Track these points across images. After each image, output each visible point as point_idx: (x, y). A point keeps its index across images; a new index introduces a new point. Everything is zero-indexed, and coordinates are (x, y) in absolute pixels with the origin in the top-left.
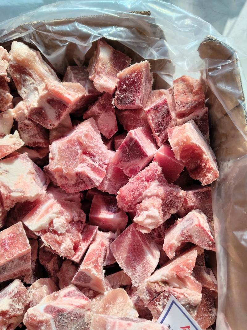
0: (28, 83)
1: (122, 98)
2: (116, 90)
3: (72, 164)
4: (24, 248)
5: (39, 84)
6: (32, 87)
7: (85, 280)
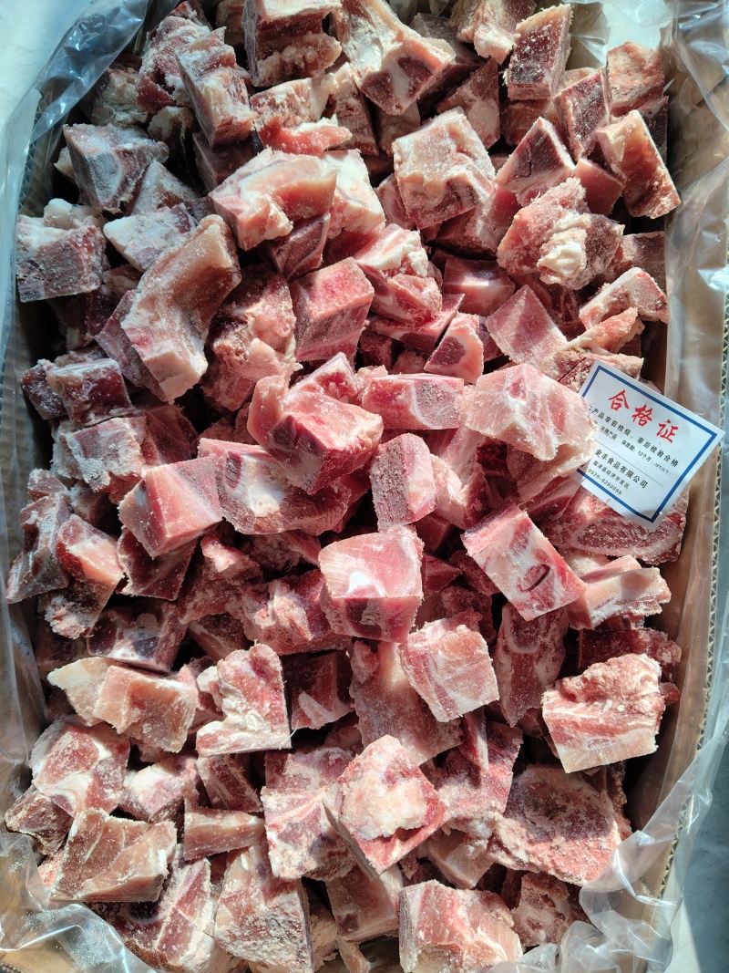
0: (361, 30)
1: (521, 70)
2: (511, 53)
3: (440, 167)
4: (363, 291)
5: (383, 34)
6: (368, 38)
7: (452, 357)
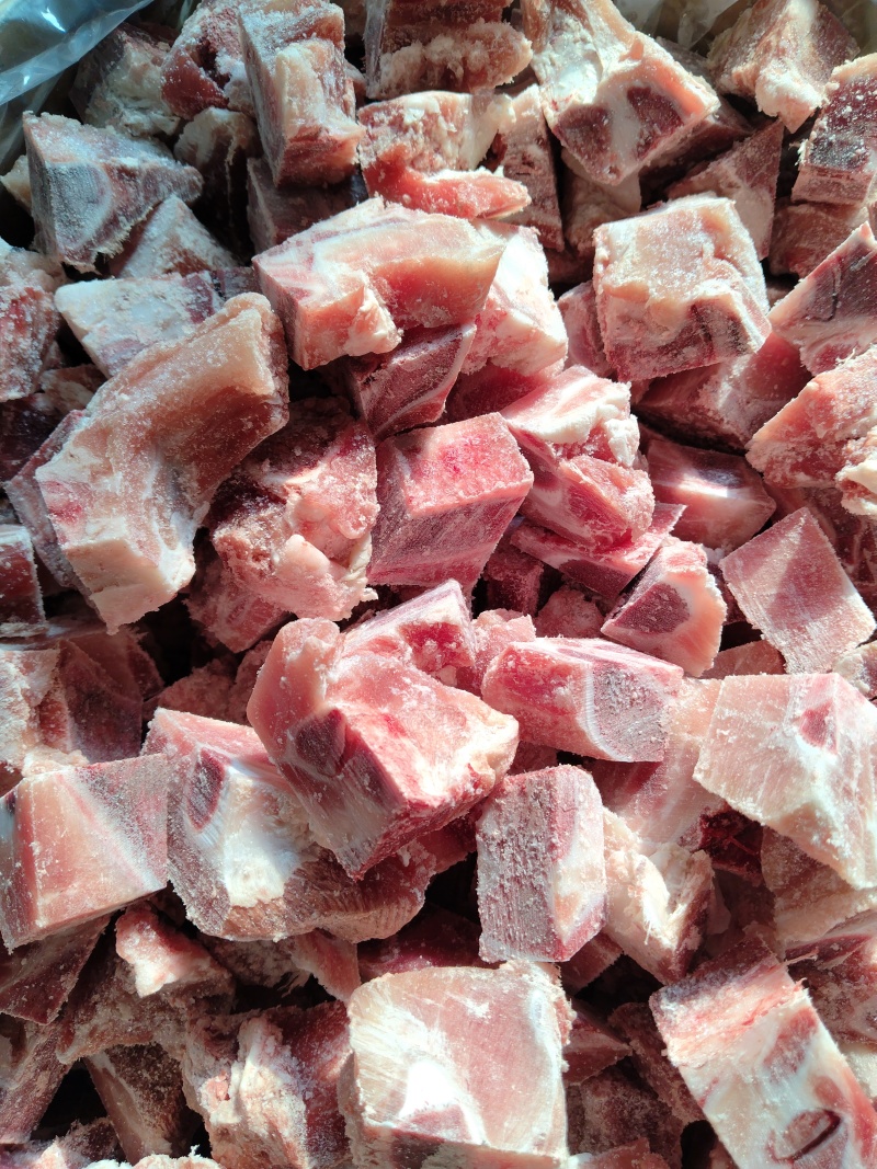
0: (567, 36)
1: (830, 144)
2: (818, 111)
3: (682, 278)
4: (513, 477)
5: (605, 46)
6: (578, 50)
7: (660, 620)
